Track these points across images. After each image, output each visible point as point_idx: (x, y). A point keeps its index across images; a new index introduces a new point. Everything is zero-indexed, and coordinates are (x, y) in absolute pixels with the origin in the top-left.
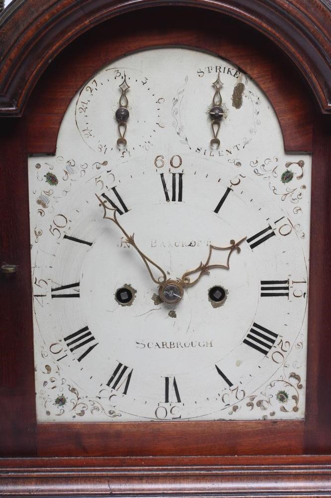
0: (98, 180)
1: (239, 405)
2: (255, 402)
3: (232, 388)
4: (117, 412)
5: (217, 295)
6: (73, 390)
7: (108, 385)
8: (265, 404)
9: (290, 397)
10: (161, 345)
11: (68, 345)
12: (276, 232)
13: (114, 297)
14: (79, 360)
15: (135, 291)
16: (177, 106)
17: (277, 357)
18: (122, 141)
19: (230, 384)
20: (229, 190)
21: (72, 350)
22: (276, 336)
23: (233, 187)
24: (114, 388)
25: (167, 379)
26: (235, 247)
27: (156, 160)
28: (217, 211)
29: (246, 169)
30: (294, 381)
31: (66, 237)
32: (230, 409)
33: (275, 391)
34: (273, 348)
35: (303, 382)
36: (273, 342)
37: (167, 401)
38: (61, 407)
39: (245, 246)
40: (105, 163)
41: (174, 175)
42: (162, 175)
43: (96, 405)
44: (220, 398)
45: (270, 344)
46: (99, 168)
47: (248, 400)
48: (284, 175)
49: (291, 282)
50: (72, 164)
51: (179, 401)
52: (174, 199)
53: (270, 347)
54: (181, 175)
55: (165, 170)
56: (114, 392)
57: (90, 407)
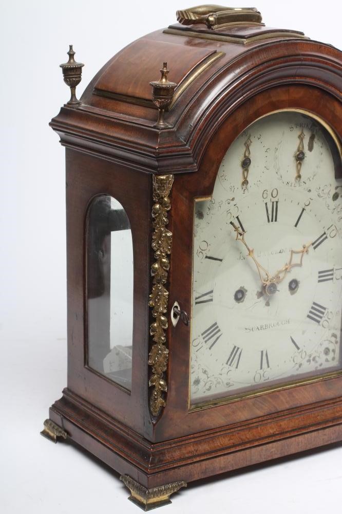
0: (228, 212)
1: (302, 362)
2: (311, 358)
3: (300, 351)
4: (231, 383)
5: (294, 286)
6: (205, 372)
7: (227, 364)
8: (317, 359)
9: (331, 351)
10: (260, 328)
11: (204, 338)
12: (328, 236)
13: (233, 297)
14: (210, 348)
15: (246, 291)
16: (277, 153)
17: (325, 324)
18: (245, 182)
19: (298, 348)
20: (303, 210)
21: (206, 342)
22: (325, 309)
23: (306, 208)
24: (230, 365)
25: (262, 352)
26: (305, 250)
27: (263, 193)
28: (296, 226)
29: (313, 194)
30: (333, 339)
31: (207, 257)
32: (298, 366)
33: (322, 349)
34: (323, 318)
35: (338, 339)
36: (323, 313)
37: (261, 368)
38: (197, 387)
39: (311, 249)
40: (233, 199)
41: (273, 203)
42: (266, 204)
43: (219, 380)
44: (292, 360)
45: (321, 315)
46: (229, 203)
47: (307, 358)
48: (334, 195)
49: (335, 270)
50: (213, 202)
51: (268, 367)
52: (272, 221)
53: (321, 317)
54: (277, 202)
55: (268, 200)
56: (231, 368)
57: (215, 383)
